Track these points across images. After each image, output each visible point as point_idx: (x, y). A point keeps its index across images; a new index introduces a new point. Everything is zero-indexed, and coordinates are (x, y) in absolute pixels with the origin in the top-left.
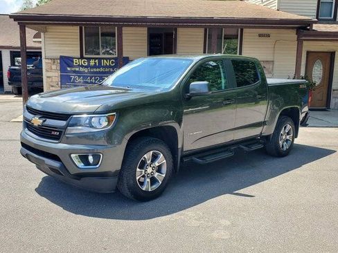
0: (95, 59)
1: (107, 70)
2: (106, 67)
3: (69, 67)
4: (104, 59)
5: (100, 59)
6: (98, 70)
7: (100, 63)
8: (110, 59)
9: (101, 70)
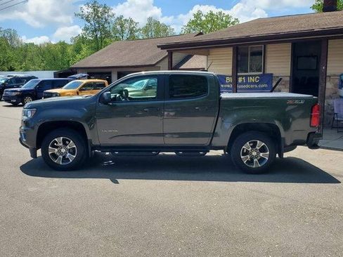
0: (242, 76)
1: (252, 86)
2: (252, 83)
3: (223, 84)
4: (250, 76)
5: (246, 76)
6: (244, 86)
7: (247, 79)
8: (255, 76)
9: (248, 86)
